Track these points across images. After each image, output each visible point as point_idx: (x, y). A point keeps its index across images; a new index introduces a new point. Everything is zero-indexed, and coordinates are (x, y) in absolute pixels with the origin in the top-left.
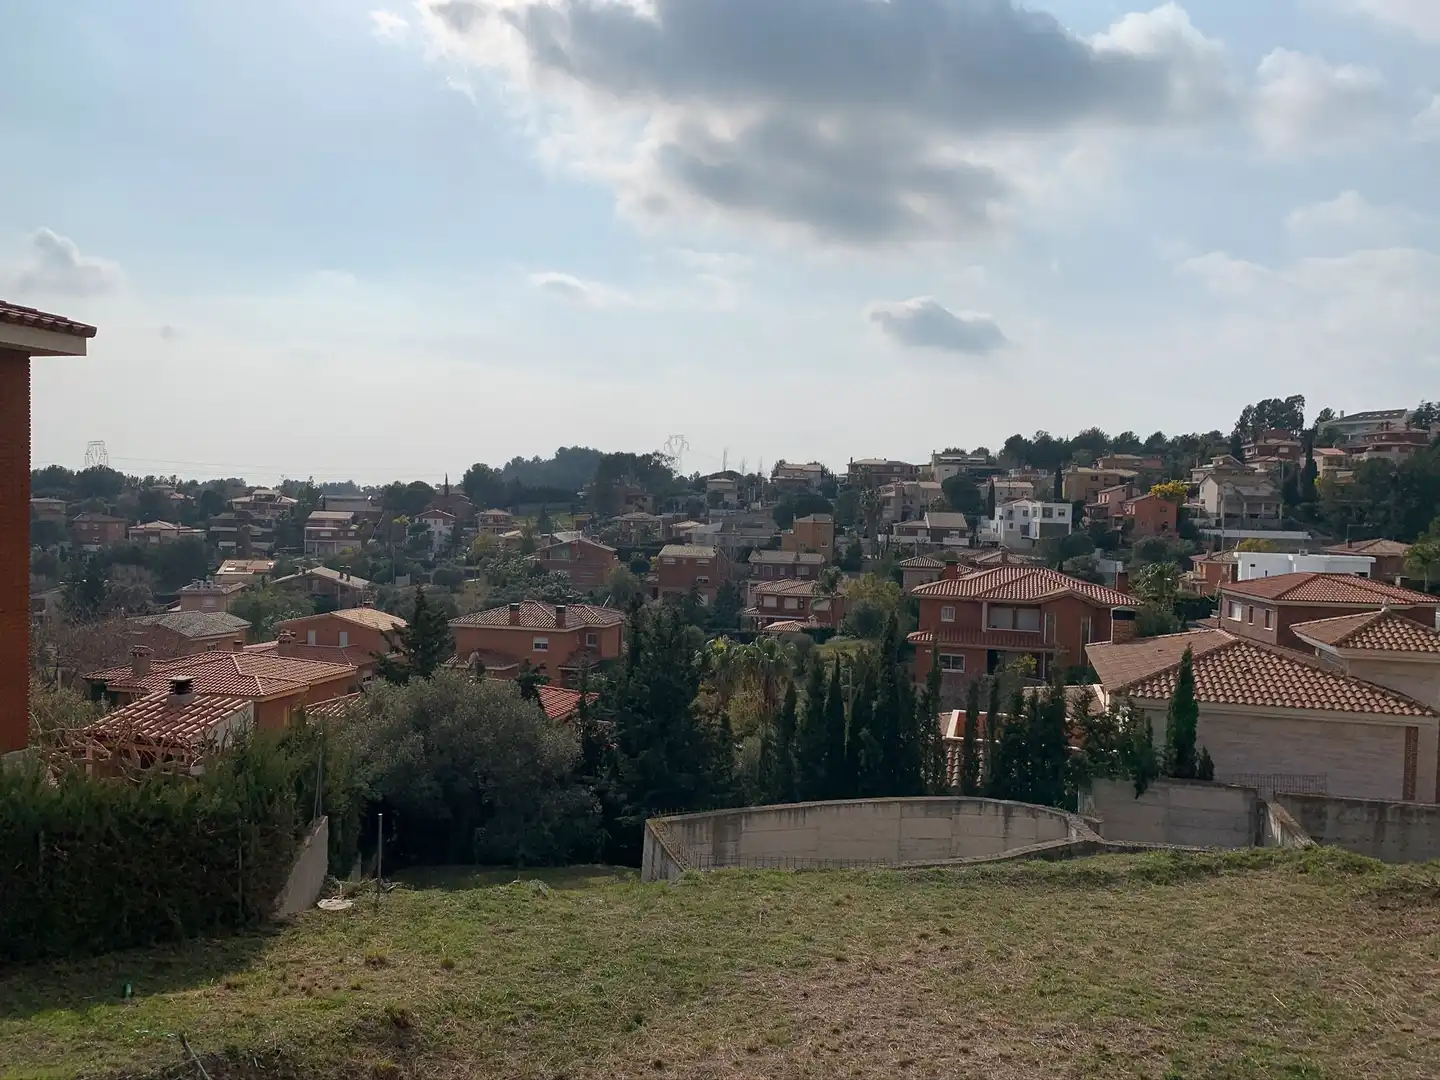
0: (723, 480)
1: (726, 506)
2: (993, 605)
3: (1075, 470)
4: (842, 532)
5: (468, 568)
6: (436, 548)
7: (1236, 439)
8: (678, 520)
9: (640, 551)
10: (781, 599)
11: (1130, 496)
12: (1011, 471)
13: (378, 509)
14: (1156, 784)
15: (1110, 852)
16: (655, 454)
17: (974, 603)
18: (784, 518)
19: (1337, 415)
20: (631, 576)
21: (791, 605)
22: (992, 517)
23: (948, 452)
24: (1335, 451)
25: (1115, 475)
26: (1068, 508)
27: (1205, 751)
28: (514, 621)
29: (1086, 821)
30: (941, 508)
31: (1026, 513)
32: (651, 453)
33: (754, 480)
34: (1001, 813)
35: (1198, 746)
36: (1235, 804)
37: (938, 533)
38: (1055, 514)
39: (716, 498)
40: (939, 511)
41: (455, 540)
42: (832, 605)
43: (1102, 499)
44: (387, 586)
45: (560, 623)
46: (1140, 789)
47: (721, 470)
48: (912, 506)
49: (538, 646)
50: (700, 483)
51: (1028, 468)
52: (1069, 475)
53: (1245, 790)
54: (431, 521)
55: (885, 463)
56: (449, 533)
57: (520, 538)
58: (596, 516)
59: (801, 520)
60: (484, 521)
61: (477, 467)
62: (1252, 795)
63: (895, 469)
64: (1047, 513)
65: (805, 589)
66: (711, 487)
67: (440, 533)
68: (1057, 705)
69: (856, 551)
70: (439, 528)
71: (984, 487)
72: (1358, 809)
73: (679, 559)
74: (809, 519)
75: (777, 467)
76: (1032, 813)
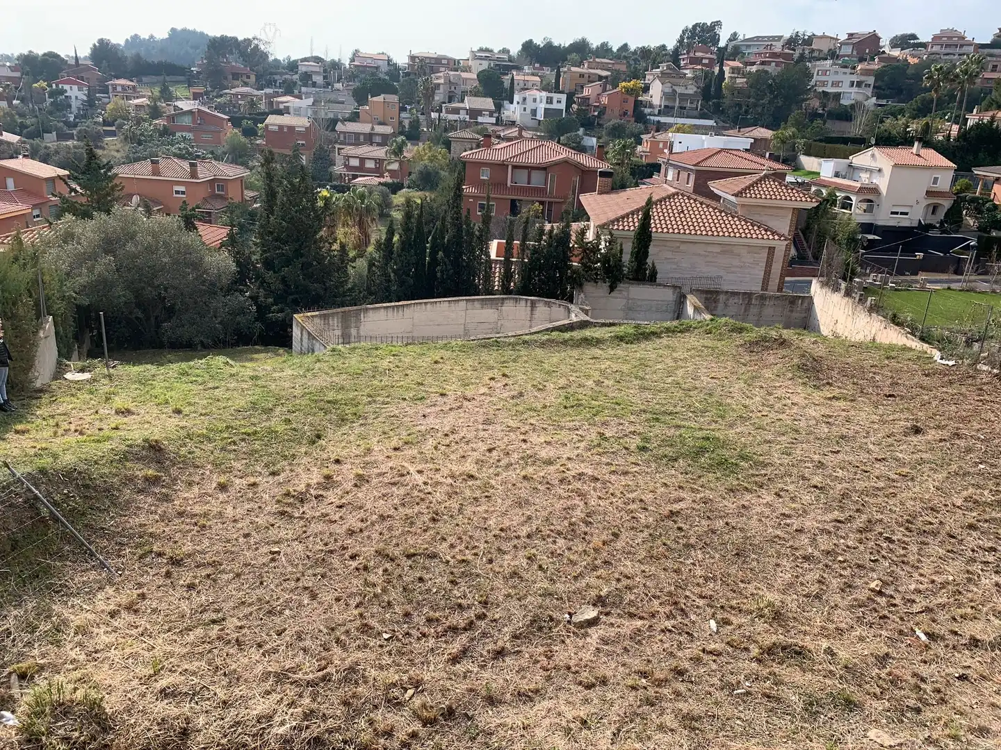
0: (310, 63)
1: (314, 85)
2: (515, 167)
3: (569, 69)
4: (405, 109)
5: (105, 128)
6: (74, 109)
7: (676, 52)
8: (277, 95)
9: (249, 119)
10: (362, 160)
11: (604, 90)
12: (526, 67)
13: (18, 74)
14: (621, 285)
15: (595, 326)
16: (254, 39)
17: (502, 166)
18: (361, 96)
19: (741, 37)
20: (243, 139)
21: (370, 165)
22: (512, 102)
23: (481, 50)
24: (736, 64)
25: (595, 74)
26: (564, 97)
27: (653, 264)
28: (156, 172)
29: (580, 309)
30: (475, 93)
31: (535, 100)
32: (250, 37)
33: (335, 65)
34: (529, 304)
35: (649, 261)
36: (669, 295)
37: (474, 113)
38: (555, 101)
39: (306, 77)
40: (475, 96)
41: (90, 103)
42: (400, 165)
43: (586, 93)
44: (37, 141)
45: (194, 174)
46: (612, 289)
47: (308, 55)
48: (455, 91)
49: (177, 192)
50: (293, 66)
51: (537, 65)
52: (565, 72)
53: (675, 287)
54: (66, 87)
55: (435, 56)
56: (85, 98)
57: (148, 105)
58: (209, 89)
59: (375, 99)
60: (115, 89)
61: (101, 41)
62: (678, 290)
63: (443, 62)
64: (550, 101)
65: (380, 152)
66: (302, 69)
67: (76, 97)
68: (566, 235)
69: (415, 124)
70: (76, 93)
71: (506, 79)
72: (736, 297)
73: (281, 127)
74: (380, 98)
75: (354, 54)
76: (548, 305)
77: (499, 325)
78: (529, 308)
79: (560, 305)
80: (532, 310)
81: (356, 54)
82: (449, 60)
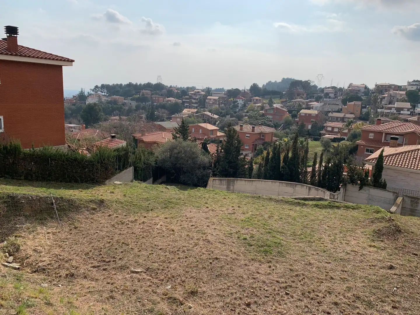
0: (330, 89)
1: (330, 97)
2: (387, 134)
4: (365, 107)
5: (246, 114)
6: (239, 108)
8: (311, 102)
9: (295, 111)
10: (333, 128)
13: (226, 96)
16: (308, 81)
17: (381, 133)
18: (344, 102)
20: (291, 118)
21: (336, 130)
23: (414, 81)
28: (241, 129)
29: (330, 194)
30: (403, 101)
33: (341, 89)
34: (308, 188)
35: (382, 178)
37: (399, 110)
39: (327, 95)
40: (402, 102)
41: (244, 105)
42: (349, 130)
44: (223, 118)
45: (253, 131)
46: (361, 188)
47: (330, 86)
48: (393, 100)
49: (247, 137)
50: (322, 90)
53: (394, 193)
54: (238, 100)
55: (388, 85)
56: (243, 104)
57: (260, 106)
58: (287, 100)
59: (350, 103)
60: (253, 100)
61: (254, 84)
63: (392, 87)
65: (340, 125)
66: (325, 92)
67: (241, 103)
69: (368, 114)
70: (240, 102)
73: (306, 114)
74: (353, 103)
75: (350, 85)
76: (317, 190)
77: (294, 195)
79: (322, 191)
81: (351, 85)
82: (395, 86)
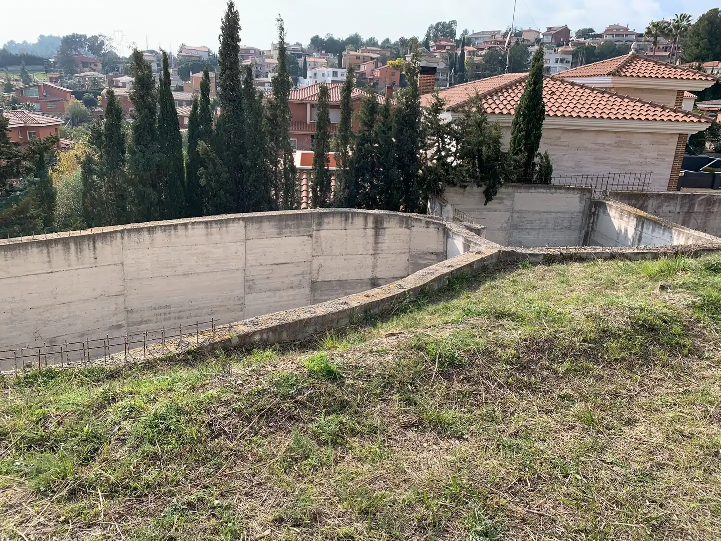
2: (313, 106)
3: (348, 53)
7: (426, 44)
9: (90, 92)
10: (182, 118)
11: (376, 67)
12: (315, 54)
14: (502, 190)
16: (100, 36)
17: (302, 103)
18: (185, 75)
19: (470, 33)
20: (84, 108)
22: (305, 77)
24: (471, 48)
25: (369, 56)
26: (345, 71)
27: (546, 156)
31: (323, 75)
32: (97, 35)
35: (541, 150)
36: (573, 203)
38: (339, 74)
43: (362, 69)
46: (489, 196)
48: (261, 71)
51: (323, 52)
52: (345, 55)
53: (581, 190)
55: (245, 48)
59: (196, 75)
62: (588, 195)
63: (252, 52)
64: (335, 74)
71: (301, 61)
74: (200, 75)
75: (181, 48)
76: (406, 223)
77: (315, 266)
78: (370, 232)
79: (427, 223)
80: (377, 235)
81: (183, 47)
82: (255, 50)
